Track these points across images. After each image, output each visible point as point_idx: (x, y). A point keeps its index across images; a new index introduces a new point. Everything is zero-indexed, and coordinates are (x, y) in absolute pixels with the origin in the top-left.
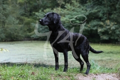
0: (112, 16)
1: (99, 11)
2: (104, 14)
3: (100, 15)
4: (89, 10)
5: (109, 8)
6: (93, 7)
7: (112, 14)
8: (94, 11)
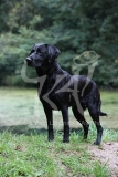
0: (94, 45)
1: (73, 38)
2: (80, 42)
3: (75, 43)
4: (57, 36)
5: (88, 32)
6: (63, 32)
7: (93, 42)
8: (66, 37)
